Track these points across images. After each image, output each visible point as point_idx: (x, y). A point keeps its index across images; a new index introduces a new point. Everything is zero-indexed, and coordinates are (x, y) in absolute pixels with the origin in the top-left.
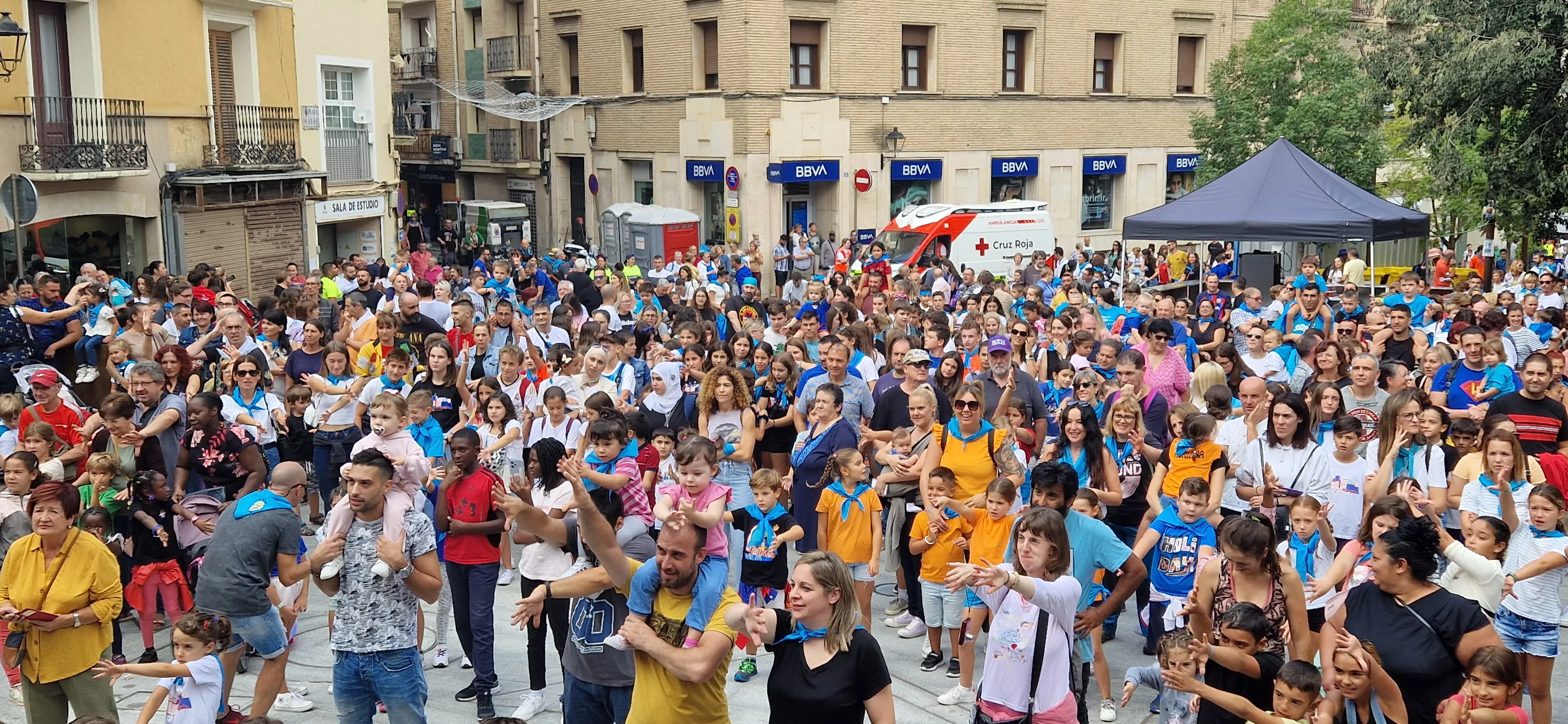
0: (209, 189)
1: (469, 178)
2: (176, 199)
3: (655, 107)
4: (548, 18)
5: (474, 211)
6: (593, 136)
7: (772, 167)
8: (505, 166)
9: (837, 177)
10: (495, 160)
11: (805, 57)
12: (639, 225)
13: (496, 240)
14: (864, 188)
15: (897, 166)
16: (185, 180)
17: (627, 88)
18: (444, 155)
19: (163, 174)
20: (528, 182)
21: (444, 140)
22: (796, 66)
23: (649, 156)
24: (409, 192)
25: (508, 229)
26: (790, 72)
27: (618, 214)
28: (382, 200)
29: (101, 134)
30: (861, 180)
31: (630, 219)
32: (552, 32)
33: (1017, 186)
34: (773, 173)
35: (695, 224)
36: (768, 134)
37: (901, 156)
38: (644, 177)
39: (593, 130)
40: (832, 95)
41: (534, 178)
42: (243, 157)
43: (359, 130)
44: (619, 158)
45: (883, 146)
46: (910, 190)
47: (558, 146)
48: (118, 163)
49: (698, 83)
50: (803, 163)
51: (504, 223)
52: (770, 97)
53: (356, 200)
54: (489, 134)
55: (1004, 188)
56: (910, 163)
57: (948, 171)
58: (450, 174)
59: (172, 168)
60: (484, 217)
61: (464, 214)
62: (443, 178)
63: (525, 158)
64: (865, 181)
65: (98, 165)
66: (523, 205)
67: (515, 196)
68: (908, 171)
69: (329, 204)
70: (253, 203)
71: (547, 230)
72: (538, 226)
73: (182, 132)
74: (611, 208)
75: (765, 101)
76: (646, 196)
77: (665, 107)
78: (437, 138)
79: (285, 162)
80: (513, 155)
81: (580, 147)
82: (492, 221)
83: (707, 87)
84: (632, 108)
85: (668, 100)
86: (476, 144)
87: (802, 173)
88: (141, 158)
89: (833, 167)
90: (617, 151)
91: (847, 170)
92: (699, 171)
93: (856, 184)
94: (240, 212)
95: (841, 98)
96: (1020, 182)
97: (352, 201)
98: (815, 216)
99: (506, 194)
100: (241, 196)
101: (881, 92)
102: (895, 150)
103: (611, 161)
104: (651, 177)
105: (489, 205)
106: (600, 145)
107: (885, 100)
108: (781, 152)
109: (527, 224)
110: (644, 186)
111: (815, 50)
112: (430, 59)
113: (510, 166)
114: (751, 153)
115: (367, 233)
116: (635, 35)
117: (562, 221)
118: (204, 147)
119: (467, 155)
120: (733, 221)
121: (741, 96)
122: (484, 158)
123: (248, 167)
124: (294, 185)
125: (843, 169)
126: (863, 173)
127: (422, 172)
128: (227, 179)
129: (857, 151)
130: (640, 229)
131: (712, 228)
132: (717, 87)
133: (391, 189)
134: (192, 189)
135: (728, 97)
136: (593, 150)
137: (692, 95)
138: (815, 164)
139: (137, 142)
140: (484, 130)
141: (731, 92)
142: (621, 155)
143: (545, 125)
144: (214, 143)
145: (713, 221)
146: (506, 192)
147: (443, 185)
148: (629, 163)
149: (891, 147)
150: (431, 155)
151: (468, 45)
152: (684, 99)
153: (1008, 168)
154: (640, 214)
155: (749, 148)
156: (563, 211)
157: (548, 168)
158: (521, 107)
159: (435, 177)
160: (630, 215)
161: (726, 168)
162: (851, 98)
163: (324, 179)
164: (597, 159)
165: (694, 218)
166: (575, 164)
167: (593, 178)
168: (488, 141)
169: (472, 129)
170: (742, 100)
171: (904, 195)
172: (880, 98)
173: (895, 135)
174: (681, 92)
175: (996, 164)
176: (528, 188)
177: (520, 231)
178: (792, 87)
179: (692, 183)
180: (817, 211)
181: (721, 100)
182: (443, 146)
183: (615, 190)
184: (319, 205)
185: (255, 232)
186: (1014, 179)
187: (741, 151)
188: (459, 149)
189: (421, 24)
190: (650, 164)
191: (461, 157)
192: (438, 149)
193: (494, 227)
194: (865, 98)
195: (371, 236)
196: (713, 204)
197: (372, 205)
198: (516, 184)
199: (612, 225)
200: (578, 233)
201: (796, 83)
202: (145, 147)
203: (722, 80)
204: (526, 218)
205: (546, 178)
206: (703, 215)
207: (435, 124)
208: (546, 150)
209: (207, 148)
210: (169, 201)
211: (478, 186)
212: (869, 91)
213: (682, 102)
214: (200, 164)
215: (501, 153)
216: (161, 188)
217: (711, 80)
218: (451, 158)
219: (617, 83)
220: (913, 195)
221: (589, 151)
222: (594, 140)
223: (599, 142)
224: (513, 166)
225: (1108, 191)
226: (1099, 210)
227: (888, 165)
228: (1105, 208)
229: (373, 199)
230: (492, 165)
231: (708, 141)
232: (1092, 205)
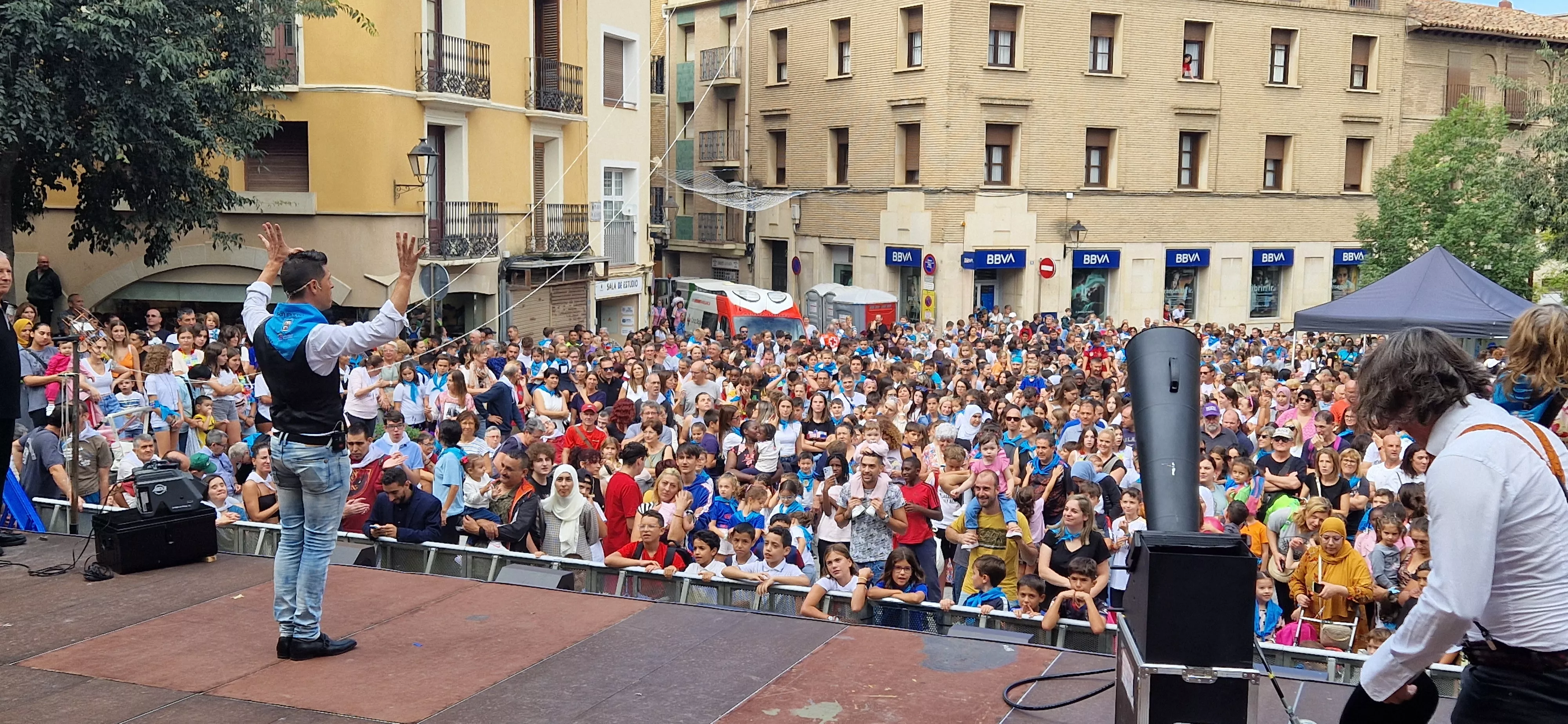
0: (539, 274)
1: (677, 258)
2: (511, 280)
3: (857, 199)
4: (757, 116)
6: (797, 222)
7: (966, 255)
8: (713, 246)
9: (1024, 265)
10: (703, 241)
11: (997, 157)
12: (840, 303)
14: (1048, 275)
15: (1078, 255)
16: (517, 264)
17: (831, 180)
19: (502, 260)
20: (732, 261)
22: (989, 165)
23: (851, 241)
26: (985, 170)
27: (822, 293)
28: (641, 280)
29: (465, 229)
30: (1044, 268)
31: (833, 299)
32: (762, 129)
33: (1190, 275)
34: (966, 260)
35: (893, 304)
36: (963, 226)
37: (1082, 246)
38: (843, 260)
39: (797, 217)
40: (1022, 191)
41: (739, 258)
42: (557, 247)
43: (625, 220)
44: (821, 243)
45: (1067, 237)
46: (1089, 277)
47: (762, 230)
48: (474, 252)
49: (899, 178)
50: (994, 252)
52: (966, 192)
53: (623, 280)
54: (695, 216)
55: (1178, 276)
56: (1091, 253)
57: (1125, 260)
59: (509, 255)
63: (731, 240)
64: (1050, 268)
65: (462, 255)
67: (718, 273)
68: (1088, 260)
69: (605, 284)
70: (559, 283)
73: (514, 226)
74: (814, 288)
75: (962, 196)
76: (845, 277)
77: (868, 198)
79: (581, 249)
80: (719, 238)
81: (785, 232)
83: (907, 182)
84: (836, 199)
85: (870, 192)
86: (683, 228)
87: (991, 260)
88: (493, 248)
89: (1020, 256)
90: (820, 237)
91: (1033, 258)
92: (898, 257)
93: (1042, 271)
95: (1029, 193)
96: (1193, 271)
97: (620, 280)
98: (1002, 297)
99: (713, 272)
101: (1065, 188)
102: (1078, 241)
103: (814, 246)
104: (851, 260)
106: (804, 230)
107: (1070, 196)
108: (975, 241)
110: (843, 268)
111: (1007, 150)
113: (717, 247)
114: (947, 242)
115: (626, 308)
116: (841, 134)
118: (527, 238)
119: (676, 237)
120: (928, 302)
121: (940, 191)
122: (691, 239)
123: (559, 254)
124: (583, 268)
125: (1029, 257)
126: (1047, 262)
128: (544, 264)
129: (1042, 241)
130: (844, 307)
131: (908, 308)
132: (917, 182)
133: (647, 270)
134: (521, 272)
135: (928, 192)
136: (796, 235)
137: (893, 189)
138: (1004, 253)
139: (491, 235)
140: (691, 213)
141: (932, 187)
142: (823, 240)
144: (532, 234)
145: (909, 302)
146: (711, 270)
148: (829, 247)
149: (1074, 238)
152: (885, 192)
153: (1181, 258)
154: (842, 294)
155: (946, 238)
157: (752, 250)
158: (729, 194)
160: (832, 295)
161: (924, 255)
162: (1039, 194)
163: (606, 263)
164: (800, 242)
165: (891, 299)
166: (778, 248)
167: (796, 260)
168: (695, 224)
169: (680, 212)
170: (940, 195)
171: (1085, 282)
172: (1065, 194)
173: (1078, 228)
174: (883, 186)
175: (1170, 255)
176: (732, 268)
178: (985, 183)
179: (891, 267)
180: (1003, 294)
181: (921, 194)
183: (816, 272)
184: (599, 285)
185: (556, 306)
186: (1187, 268)
187: (939, 240)
190: (850, 249)
191: (670, 239)
194: (1051, 193)
195: (630, 310)
196: (909, 287)
197: (634, 284)
198: (720, 263)
199: (813, 301)
201: (989, 181)
202: (497, 238)
203: (924, 177)
205: (749, 258)
206: (899, 296)
208: (752, 234)
209: (529, 238)
210: (504, 281)
211: (686, 265)
212: (1056, 188)
213: (884, 195)
214: (524, 252)
215: (708, 236)
216: (500, 272)
217: (911, 176)
218: (660, 240)
219: (823, 177)
220: (1092, 282)
221: (793, 235)
222: (797, 226)
223: (802, 227)
224: (720, 247)
225: (1276, 282)
226: (1267, 300)
227: (1070, 254)
228: (1273, 298)
229: (634, 279)
230: (700, 245)
231: (907, 230)
232: (1260, 294)
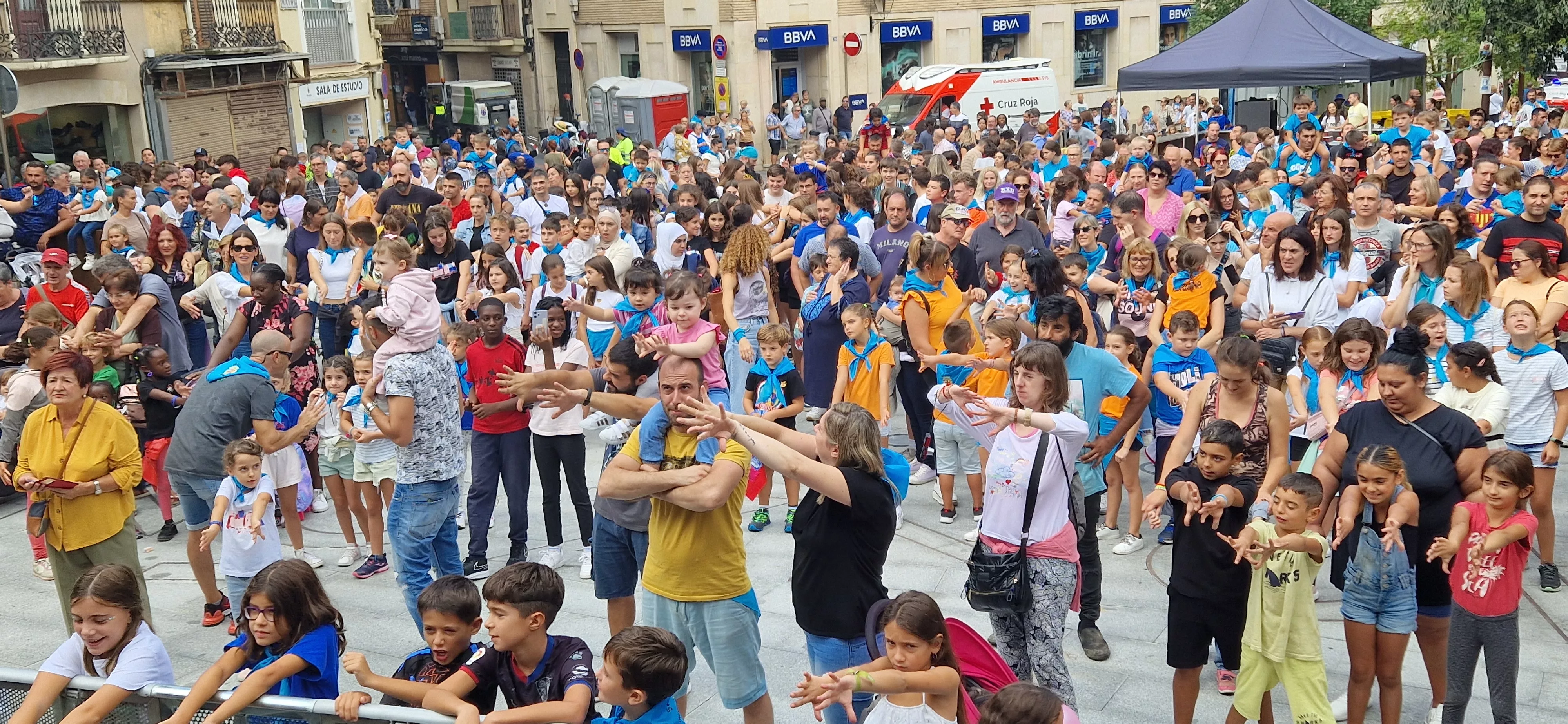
0: (192, 75)
1: (453, 58)
2: (157, 85)
5: (459, 92)
6: (576, 9)
7: (759, 34)
8: (488, 44)
9: (826, 42)
10: (478, 39)
12: (627, 99)
13: (483, 121)
14: (853, 52)
15: (886, 28)
16: (165, 65)
18: (426, 35)
19: (142, 60)
20: (513, 60)
21: (425, 20)
23: (634, 28)
24: (392, 74)
25: (495, 108)
27: (606, 88)
28: (366, 82)
29: (76, 20)
30: (850, 44)
31: (618, 94)
33: (1009, 45)
34: (761, 40)
35: (684, 96)
37: (890, 17)
38: (630, 50)
39: (575, 3)
41: (518, 56)
42: (222, 40)
43: (337, 9)
44: (604, 31)
45: (872, 8)
46: (900, 52)
47: (541, 22)
48: (96, 50)
50: (791, 29)
51: (490, 103)
53: (339, 82)
54: (470, 12)
55: (996, 47)
56: (900, 24)
57: (938, 32)
58: (433, 55)
59: (151, 54)
60: (470, 98)
61: (449, 95)
62: (425, 59)
63: (508, 35)
64: (854, 44)
65: (77, 53)
66: (509, 84)
67: (500, 74)
68: (898, 33)
69: (313, 86)
70: (235, 88)
71: (535, 108)
72: (525, 104)
73: (159, 16)
74: (598, 83)
76: (633, 69)
78: (417, 18)
79: (265, 44)
80: (495, 33)
81: (564, 22)
82: (479, 101)
86: (457, 24)
87: (789, 38)
88: (119, 45)
89: (821, 31)
90: (602, 25)
91: (836, 34)
92: (685, 41)
93: (846, 48)
94: (223, 97)
96: (1012, 40)
97: (335, 83)
98: (806, 82)
99: (491, 73)
100: (223, 80)
102: (884, 12)
103: (596, 35)
104: (637, 50)
105: (475, 85)
106: (584, 18)
108: (769, 18)
109: (513, 103)
110: (631, 59)
113: (493, 44)
114: (737, 20)
115: (353, 116)
117: (549, 98)
118: (182, 32)
119: (449, 34)
120: (722, 91)
122: (467, 37)
123: (228, 50)
124: (275, 68)
125: (832, 33)
126: (852, 37)
127: (404, 54)
128: (208, 63)
129: (845, 14)
130: (628, 102)
131: (701, 99)
133: (374, 69)
134: (172, 74)
136: (576, 24)
138: (803, 29)
139: (114, 28)
140: (464, 8)
142: (606, 28)
143: (526, 3)
144: (191, 26)
145: (702, 92)
146: (491, 71)
147: (427, 66)
148: (614, 36)
149: (880, 9)
150: (412, 36)
153: (999, 26)
154: (628, 87)
155: (736, 15)
156: (550, 88)
157: (532, 45)
159: (418, 58)
160: (618, 89)
161: (713, 37)
163: (306, 61)
164: (581, 32)
165: (682, 89)
166: (559, 40)
167: (578, 53)
168: (469, 19)
169: (452, 8)
171: (895, 58)
175: (987, 22)
176: (513, 66)
177: (507, 110)
179: (679, 54)
180: (807, 78)
182: (423, 26)
183: (601, 64)
184: (303, 88)
185: (240, 117)
186: (1005, 37)
187: (728, 18)
188: (440, 29)
190: (635, 36)
191: (442, 37)
192: (419, 30)
193: (480, 107)
195: (357, 118)
196: (701, 75)
197: (356, 86)
198: (500, 63)
199: (599, 101)
200: (566, 111)
202: (122, 32)
204: (513, 97)
205: (530, 55)
206: (691, 86)
207: (414, 4)
208: (529, 27)
209: (185, 32)
210: (150, 87)
211: (462, 67)
214: (178, 49)
215: (483, 31)
216: (141, 75)
218: (432, 39)
220: (903, 57)
221: (573, 25)
222: (577, 14)
223: (582, 15)
224: (496, 44)
225: (1100, 46)
226: (1092, 66)
227: (877, 27)
228: (1098, 64)
229: (357, 81)
230: (474, 44)
231: (693, 9)
232: (1085, 61)
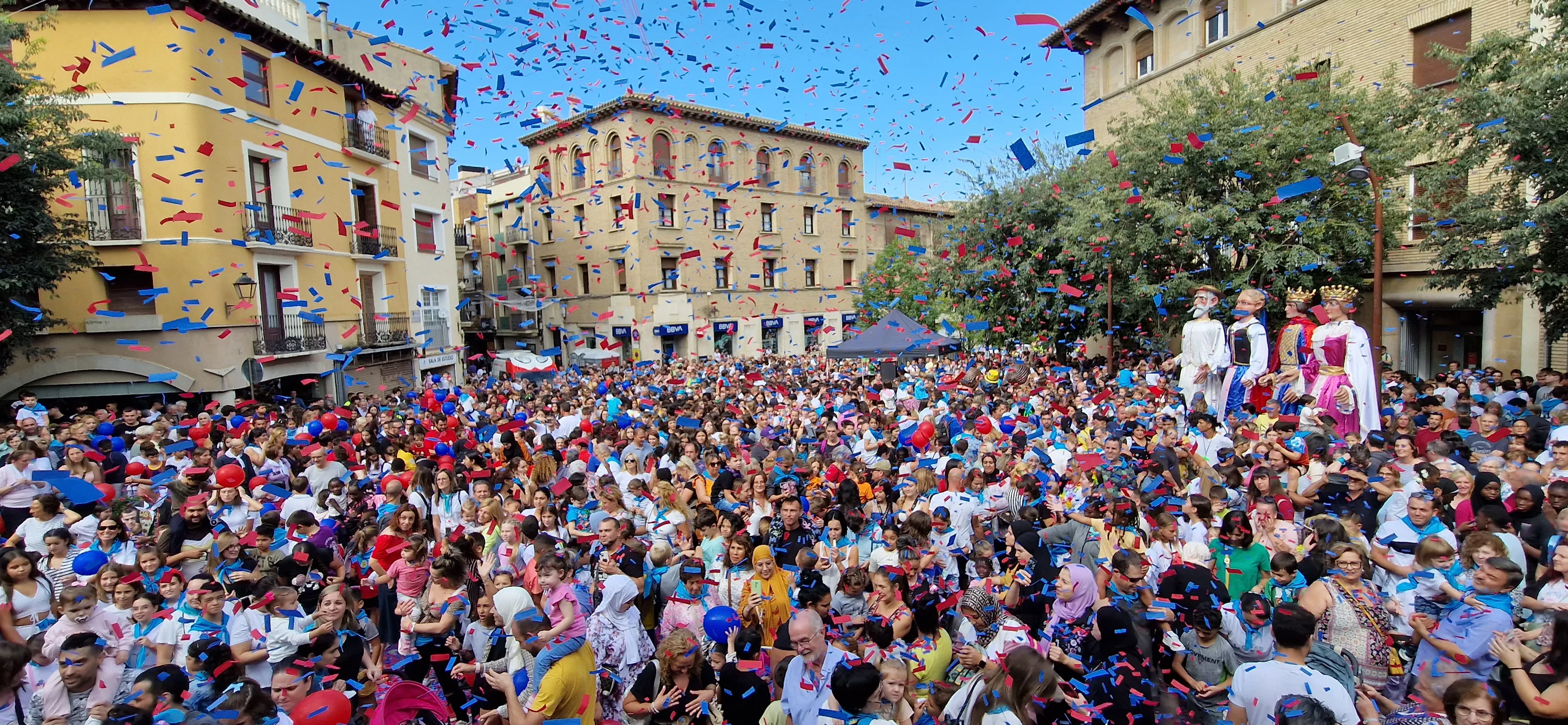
0: (361, 357)
1: (501, 339)
3: (595, 301)
4: (539, 260)
6: (565, 316)
7: (655, 328)
8: (519, 333)
9: (687, 332)
10: (514, 330)
11: (669, 275)
12: (589, 359)
14: (700, 337)
15: (716, 325)
16: (347, 353)
17: (581, 291)
18: (488, 328)
19: (334, 351)
20: (532, 341)
21: (488, 320)
22: (664, 278)
23: (593, 324)
24: (468, 349)
26: (661, 281)
27: (578, 354)
28: (455, 356)
29: (300, 332)
30: (699, 333)
31: (584, 357)
32: (542, 267)
33: (774, 333)
34: (656, 331)
35: (618, 358)
36: (653, 312)
37: (718, 320)
38: (591, 335)
39: (565, 314)
40: (683, 292)
41: (534, 339)
42: (379, 339)
43: (442, 321)
44: (578, 326)
45: (709, 315)
46: (723, 336)
48: (309, 347)
49: (617, 289)
50: (670, 326)
52: (652, 295)
53: (441, 357)
54: (510, 317)
55: (768, 333)
56: (722, 323)
57: (740, 326)
58: (490, 337)
59: (340, 347)
62: (487, 340)
63: (530, 328)
64: (701, 333)
65: (298, 349)
68: (722, 327)
69: (427, 359)
70: (385, 362)
73: (345, 328)
74: (575, 351)
75: (650, 297)
76: (592, 345)
77: (600, 301)
78: (484, 320)
79: (402, 340)
80: (523, 327)
81: (559, 322)
83: (621, 291)
84: (584, 302)
85: (602, 297)
86: (504, 323)
87: (669, 330)
88: (323, 344)
89: (685, 327)
90: (577, 323)
91: (692, 328)
92: (618, 332)
93: (697, 335)
95: (688, 293)
96: (775, 330)
97: (439, 357)
100: (378, 359)
101: (707, 290)
102: (716, 317)
103: (574, 329)
106: (568, 320)
107: (709, 294)
108: (660, 321)
110: (591, 340)
111: (674, 272)
112: (479, 281)
113: (522, 332)
114: (644, 322)
116: (584, 267)
119: (500, 327)
120: (636, 354)
121: (639, 295)
122: (509, 329)
123: (382, 344)
124: (407, 352)
125: (690, 328)
126: (700, 329)
127: (476, 338)
129: (697, 319)
132: (626, 290)
133: (459, 350)
135: (633, 296)
136: (565, 323)
137: (614, 295)
138: (676, 326)
139: (320, 335)
140: (508, 316)
141: (634, 293)
143: (540, 313)
144: (363, 333)
145: (627, 356)
147: (487, 344)
148: (583, 329)
149: (713, 316)
150: (481, 329)
151: (499, 274)
152: (609, 296)
153: (769, 324)
154: (590, 354)
155: (643, 319)
157: (542, 333)
158: (526, 304)
159: (483, 339)
160: (584, 354)
161: (632, 330)
162: (693, 293)
163: (425, 347)
164: (567, 327)
165: (616, 355)
166: (555, 331)
167: (565, 337)
168: (510, 321)
169: (502, 314)
170: (640, 297)
171: (721, 339)
172: (707, 293)
173: (714, 310)
174: (608, 293)
175: (763, 322)
178: (663, 289)
179: (615, 338)
180: (678, 350)
181: (628, 297)
182: (487, 324)
184: (421, 361)
185: (386, 377)
187: (639, 321)
188: (495, 324)
189: (474, 264)
190: (594, 329)
191: (496, 329)
192: (484, 325)
194: (699, 293)
196: (626, 348)
197: (449, 359)
201: (665, 287)
202: (324, 338)
203: (628, 287)
205: (541, 337)
206: (622, 353)
207: (482, 312)
208: (541, 325)
209: (360, 336)
210: (338, 364)
211: (505, 344)
212: (701, 290)
213: (609, 298)
214: (355, 344)
215: (517, 326)
216: (334, 358)
217: (623, 287)
218: (491, 330)
219: (576, 290)
220: (724, 338)
221: (563, 323)
222: (565, 318)
223: (567, 318)
226: (813, 342)
227: (712, 324)
229: (448, 356)
230: (512, 333)
231: (623, 316)
232: (809, 339)
